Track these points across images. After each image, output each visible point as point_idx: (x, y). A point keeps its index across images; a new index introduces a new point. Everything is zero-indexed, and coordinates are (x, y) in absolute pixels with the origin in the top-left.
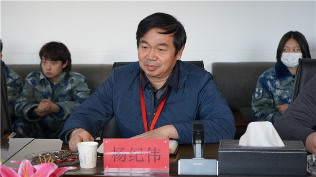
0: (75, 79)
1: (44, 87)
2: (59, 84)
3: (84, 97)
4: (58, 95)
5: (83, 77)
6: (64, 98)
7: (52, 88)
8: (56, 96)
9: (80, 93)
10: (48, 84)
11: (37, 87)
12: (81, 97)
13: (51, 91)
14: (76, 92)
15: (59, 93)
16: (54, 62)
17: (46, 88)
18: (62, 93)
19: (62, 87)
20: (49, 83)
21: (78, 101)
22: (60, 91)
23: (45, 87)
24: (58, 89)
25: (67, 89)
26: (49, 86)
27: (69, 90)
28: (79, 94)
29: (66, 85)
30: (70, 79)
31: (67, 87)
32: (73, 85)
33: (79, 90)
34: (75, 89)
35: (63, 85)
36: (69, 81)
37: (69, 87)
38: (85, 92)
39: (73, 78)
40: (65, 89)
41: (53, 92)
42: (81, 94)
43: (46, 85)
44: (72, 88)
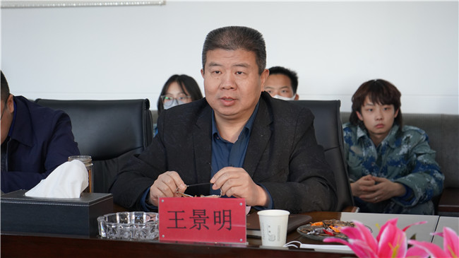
0: (411, 137)
1: (363, 149)
2: (388, 145)
3: (430, 162)
4: (387, 162)
5: (424, 132)
6: (397, 166)
7: (378, 150)
8: (384, 164)
9: (422, 156)
10: (371, 145)
11: (353, 148)
12: (425, 161)
13: (376, 156)
14: (415, 156)
15: (389, 159)
16: (386, 106)
17: (368, 150)
18: (394, 158)
19: (394, 149)
20: (372, 142)
21: (420, 168)
22: (391, 155)
23: (365, 149)
24: (388, 152)
25: (401, 153)
26: (372, 148)
27: (404, 154)
28: (420, 158)
29: (399, 146)
30: (405, 137)
31: (401, 150)
32: (410, 146)
33: (421, 152)
34: (414, 151)
35: (394, 146)
36: (403, 139)
37: (404, 149)
38: (430, 154)
39: (408, 135)
40: (398, 152)
41: (380, 157)
42: (425, 158)
43: (367, 146)
44: (408, 151)
